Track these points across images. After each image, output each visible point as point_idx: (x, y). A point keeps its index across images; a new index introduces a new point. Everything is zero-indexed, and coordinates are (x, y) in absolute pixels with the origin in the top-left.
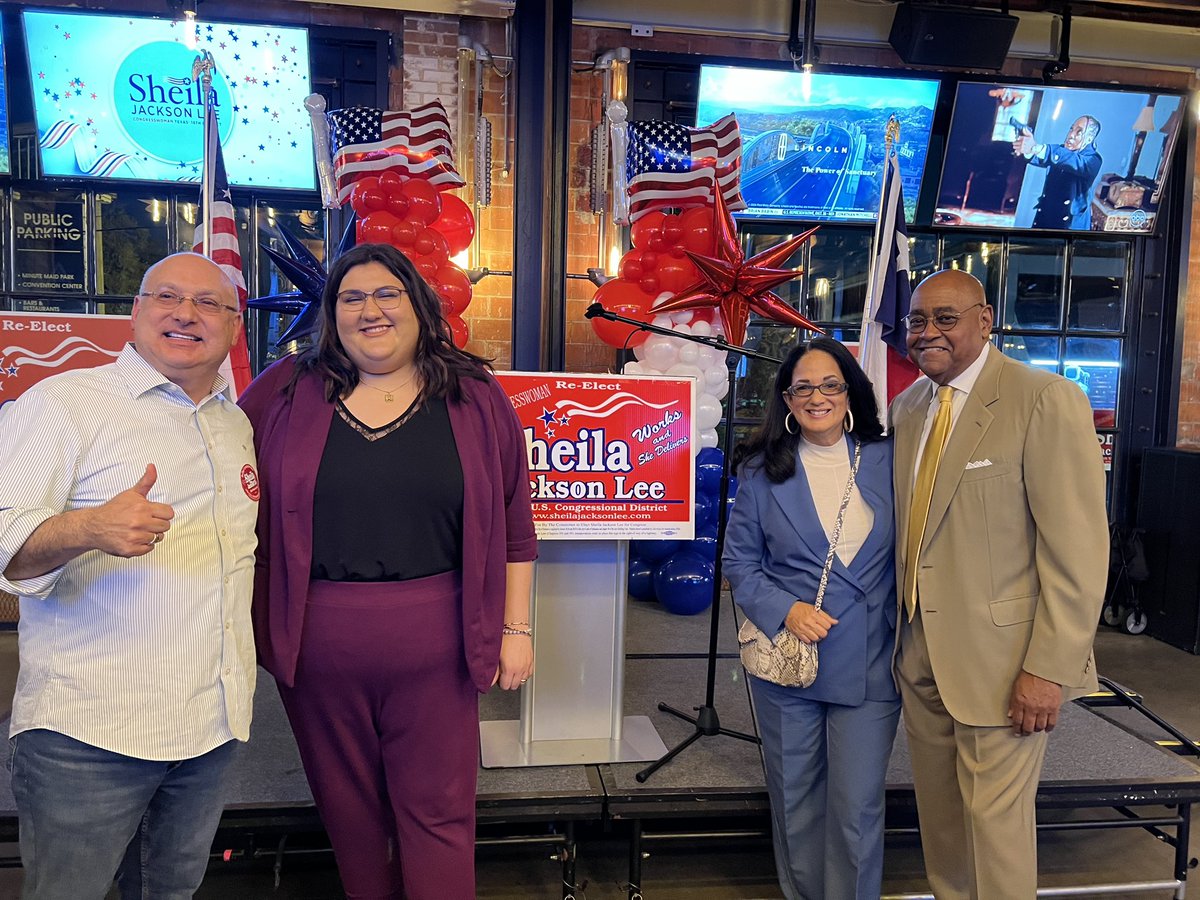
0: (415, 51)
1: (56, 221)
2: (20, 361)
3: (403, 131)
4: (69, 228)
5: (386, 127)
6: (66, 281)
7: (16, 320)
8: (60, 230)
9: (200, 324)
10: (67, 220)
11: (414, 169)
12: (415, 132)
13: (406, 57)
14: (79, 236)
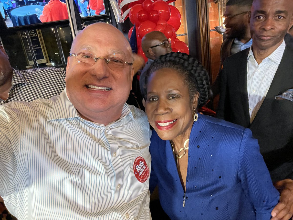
1: (30, 32)
4: (34, 33)
6: (37, 47)
8: (32, 35)
9: (111, 78)
10: (33, 31)
14: (36, 35)
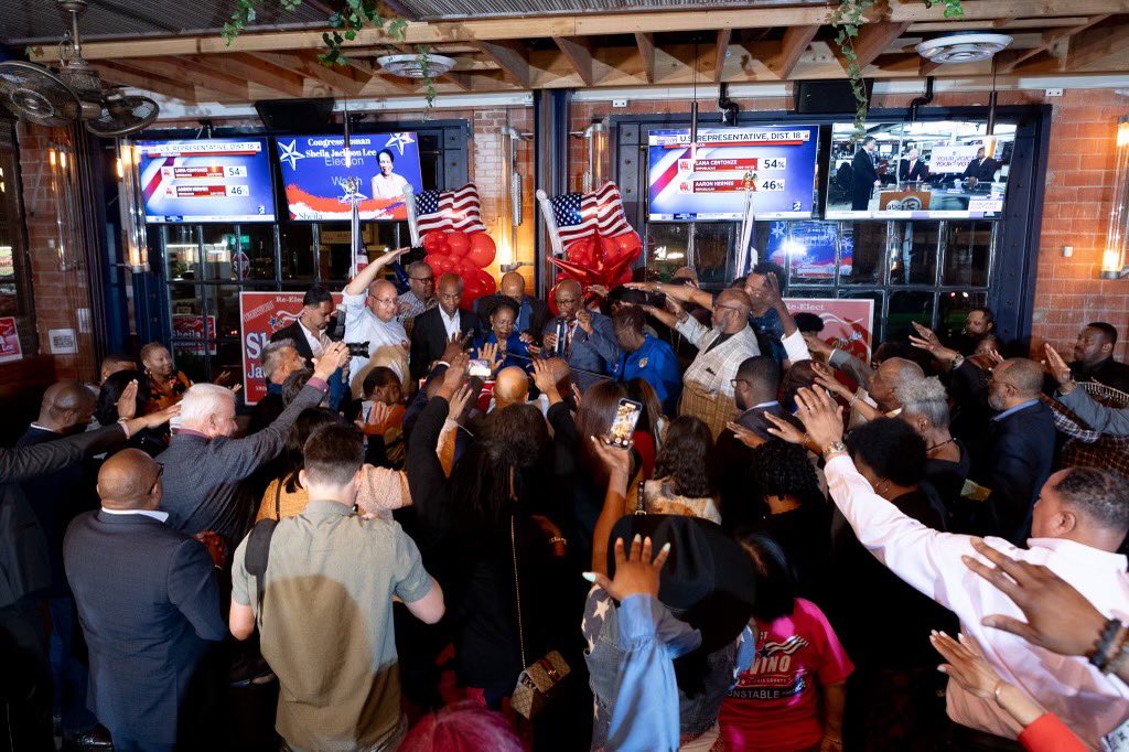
0: (481, 131)
2: (285, 319)
3: (450, 205)
5: (441, 204)
7: (283, 296)
11: (456, 225)
12: (456, 205)
13: (476, 136)
